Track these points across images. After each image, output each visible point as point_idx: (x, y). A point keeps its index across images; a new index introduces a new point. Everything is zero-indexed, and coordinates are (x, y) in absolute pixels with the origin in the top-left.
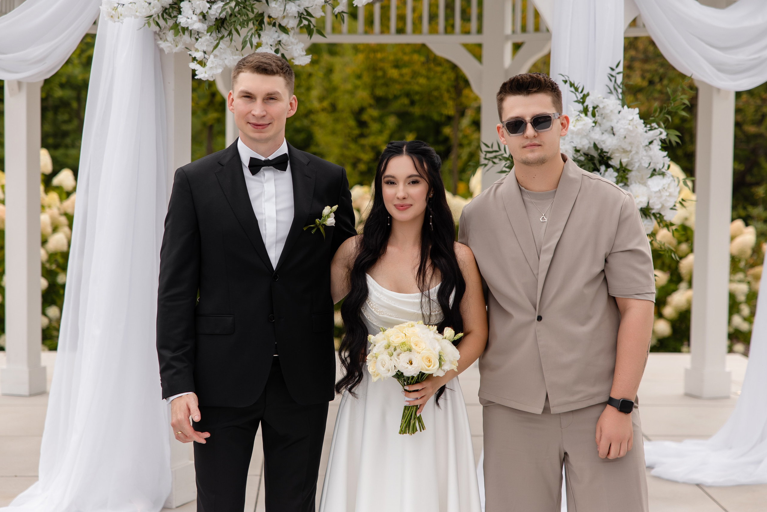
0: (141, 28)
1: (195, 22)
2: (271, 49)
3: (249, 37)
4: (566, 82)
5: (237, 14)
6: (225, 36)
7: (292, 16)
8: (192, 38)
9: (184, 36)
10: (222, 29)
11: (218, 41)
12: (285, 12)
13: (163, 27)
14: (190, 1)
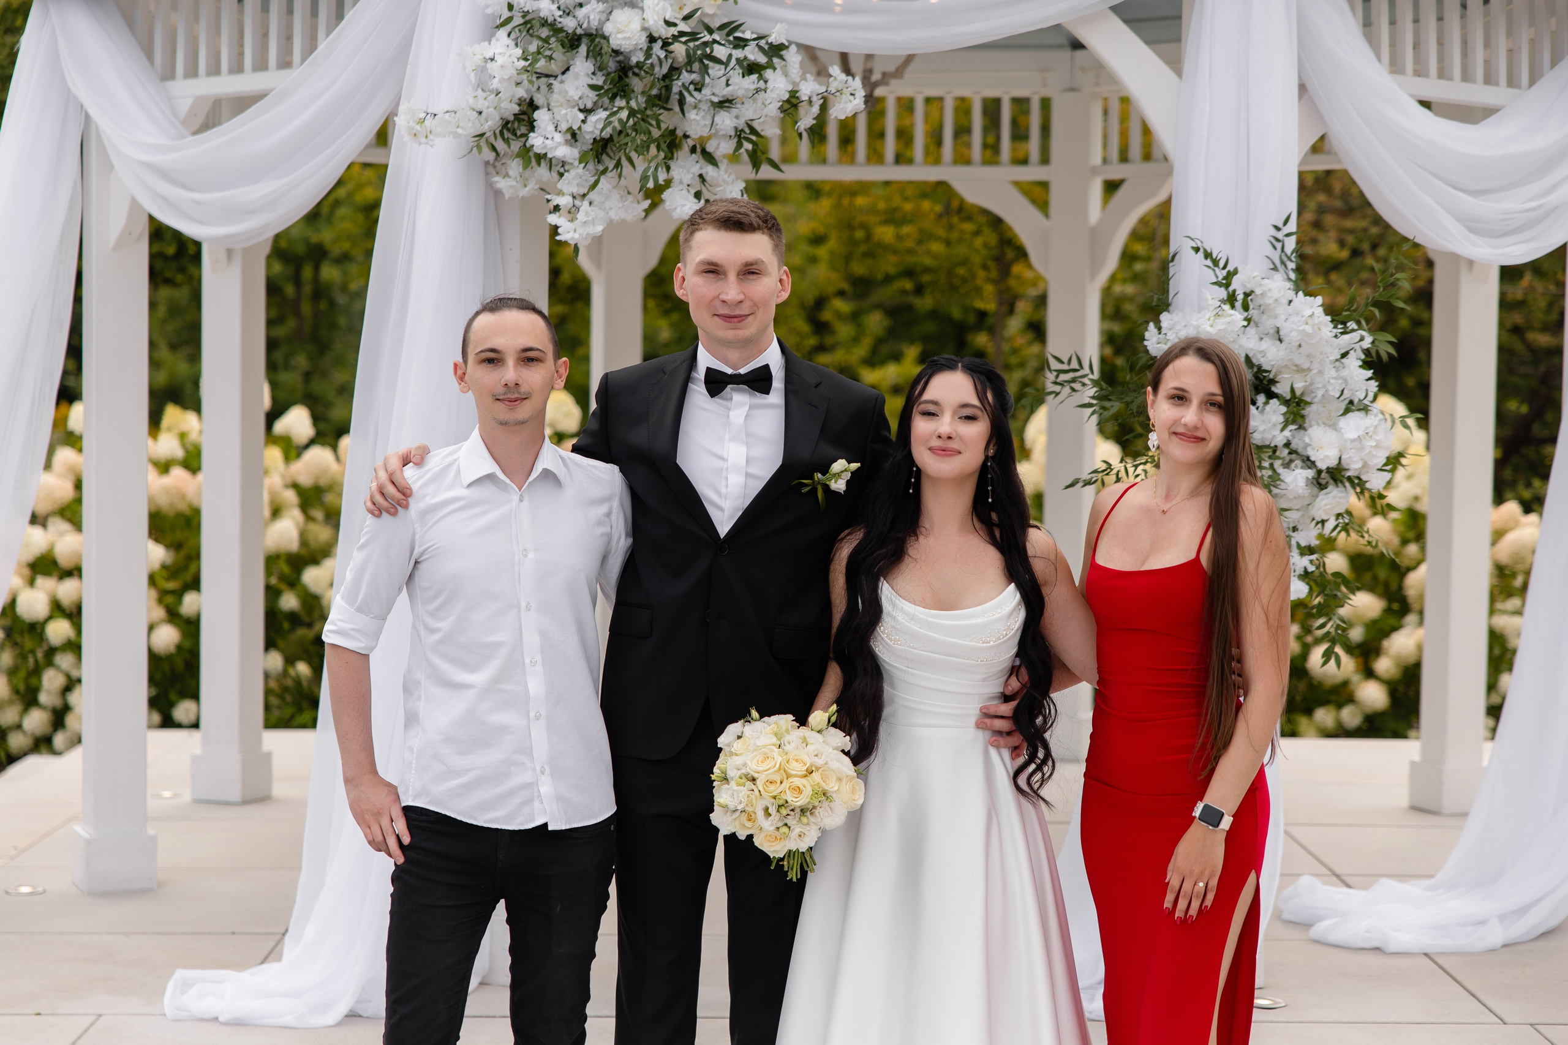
0: (465, 156)
1: (559, 144)
2: (689, 191)
3: (652, 169)
4: (1197, 250)
5: (630, 132)
6: (610, 168)
7: (725, 136)
8: (552, 172)
9: (538, 168)
10: (604, 157)
11: (596, 178)
12: (712, 128)
13: (502, 154)
14: (550, 107)
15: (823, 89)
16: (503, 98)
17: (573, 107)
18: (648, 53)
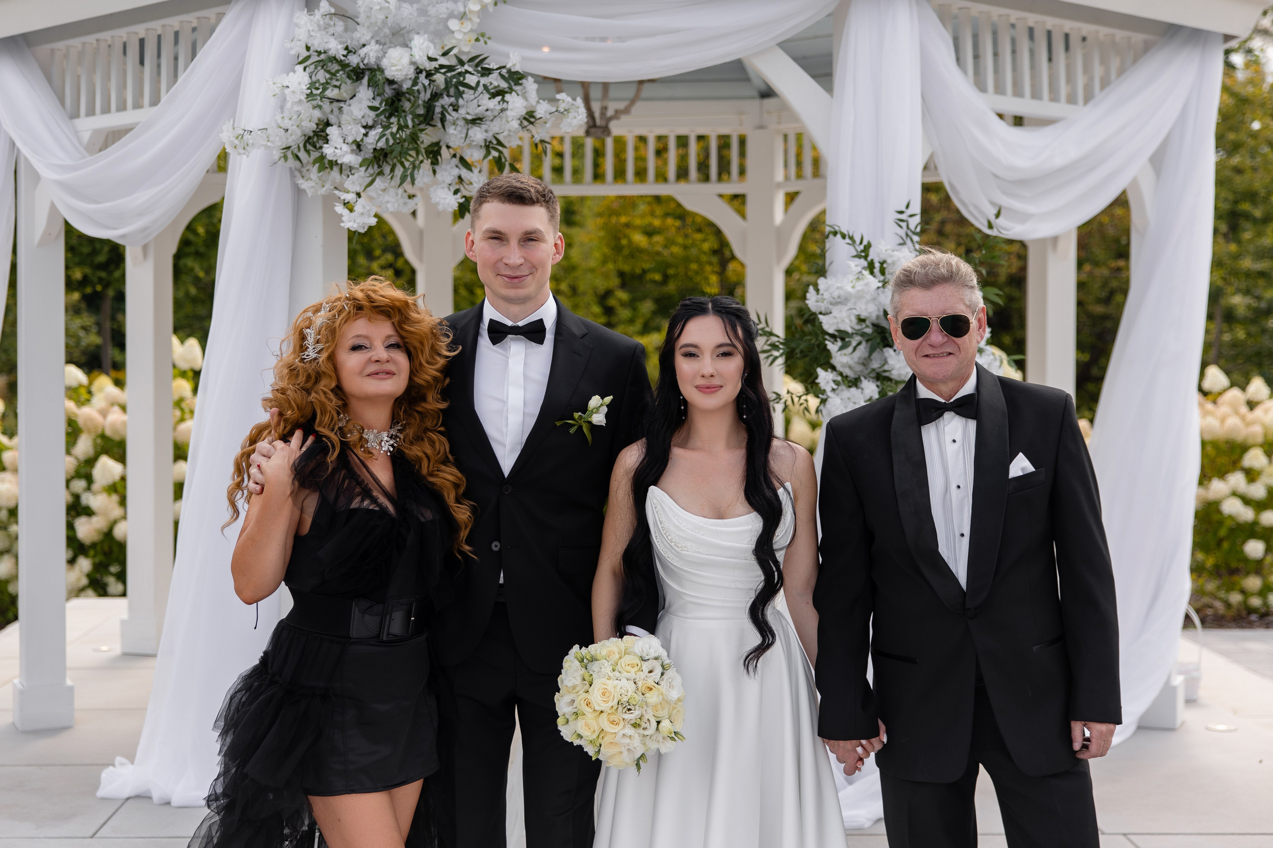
0: (274, 164)
1: (346, 152)
2: (449, 190)
7: (475, 145)
8: (342, 175)
9: (331, 172)
10: (382, 163)
11: (374, 178)
12: (467, 139)
13: (304, 162)
14: (341, 125)
15: (554, 109)
16: (304, 118)
17: (358, 124)
18: (415, 82)
